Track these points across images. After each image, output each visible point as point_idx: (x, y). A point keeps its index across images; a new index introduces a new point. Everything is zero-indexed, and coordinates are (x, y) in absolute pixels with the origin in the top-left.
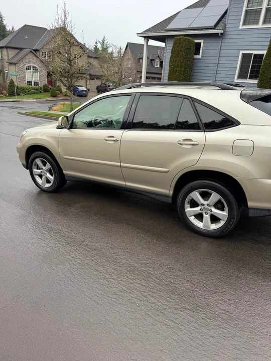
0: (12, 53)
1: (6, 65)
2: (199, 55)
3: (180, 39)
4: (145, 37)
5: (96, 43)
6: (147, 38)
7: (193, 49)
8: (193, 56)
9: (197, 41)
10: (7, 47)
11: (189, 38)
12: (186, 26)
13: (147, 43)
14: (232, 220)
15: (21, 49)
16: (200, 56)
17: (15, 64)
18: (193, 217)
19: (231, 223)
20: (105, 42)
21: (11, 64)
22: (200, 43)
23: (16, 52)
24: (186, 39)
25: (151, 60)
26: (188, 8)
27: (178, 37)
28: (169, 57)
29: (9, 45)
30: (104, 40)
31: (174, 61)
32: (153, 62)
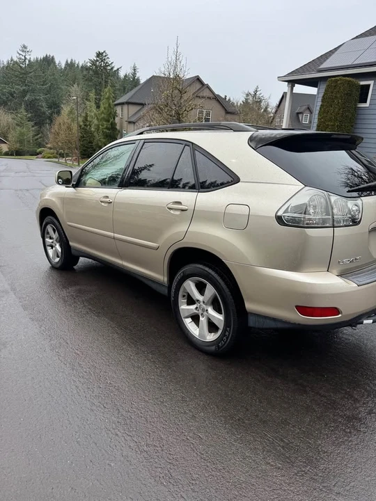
0: (133, 109)
1: (125, 124)
2: (366, 102)
3: (336, 81)
4: (289, 81)
5: (247, 95)
6: (292, 83)
7: (357, 94)
8: (356, 105)
9: (363, 83)
10: (128, 103)
11: (351, 79)
12: (349, 63)
13: (292, 89)
14: (228, 329)
15: (143, 105)
16: (367, 105)
17: (134, 123)
18: (190, 320)
19: (227, 333)
20: (258, 93)
21: (130, 122)
22: (369, 86)
23: (138, 108)
24: (346, 80)
25: (298, 114)
26: (357, 37)
27: (333, 79)
28: (318, 108)
29: (130, 101)
30: (257, 91)
31: (324, 112)
32: (300, 116)
